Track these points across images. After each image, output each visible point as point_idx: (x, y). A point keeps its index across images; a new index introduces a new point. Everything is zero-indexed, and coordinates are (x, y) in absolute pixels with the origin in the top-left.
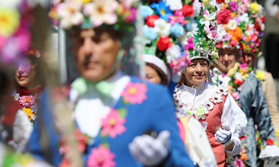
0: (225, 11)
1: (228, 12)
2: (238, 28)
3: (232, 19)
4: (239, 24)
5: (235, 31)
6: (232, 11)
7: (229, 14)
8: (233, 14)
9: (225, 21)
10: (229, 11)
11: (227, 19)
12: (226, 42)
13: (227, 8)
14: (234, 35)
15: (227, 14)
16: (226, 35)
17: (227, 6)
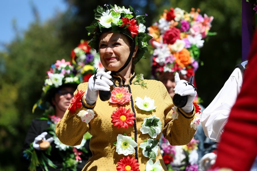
0: (173, 29)
1: (177, 32)
2: (186, 51)
3: (180, 39)
4: (189, 47)
5: (180, 53)
6: (182, 31)
7: (177, 34)
8: (182, 35)
9: (172, 41)
10: (178, 30)
11: (174, 39)
12: (169, 64)
13: (177, 27)
14: (179, 58)
15: (175, 34)
16: (170, 57)
17: (176, 24)
